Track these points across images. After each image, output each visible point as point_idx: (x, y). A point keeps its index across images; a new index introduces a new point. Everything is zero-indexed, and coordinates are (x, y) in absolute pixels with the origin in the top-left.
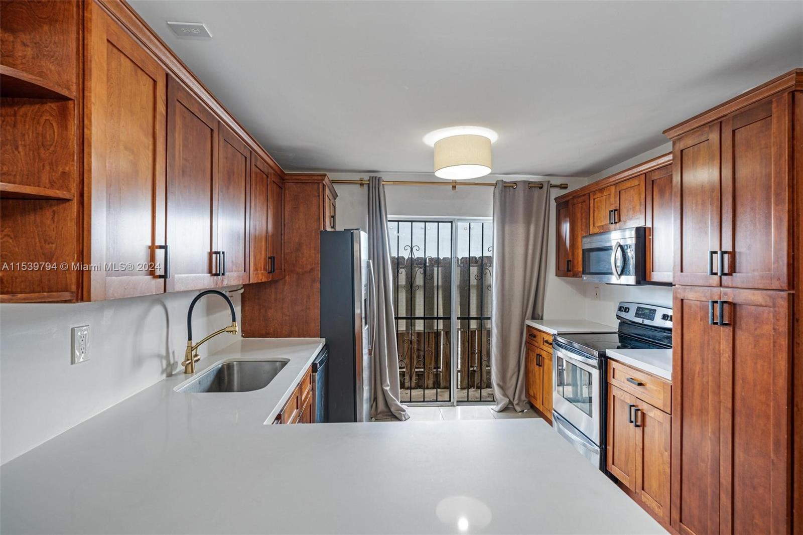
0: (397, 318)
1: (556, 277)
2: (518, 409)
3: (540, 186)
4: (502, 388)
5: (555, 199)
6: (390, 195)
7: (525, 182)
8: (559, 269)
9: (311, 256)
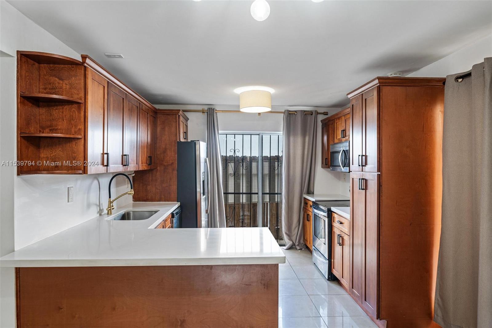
0: (226, 193)
1: (322, 168)
2: (298, 248)
3: (311, 113)
4: (289, 236)
5: (321, 121)
6: (220, 118)
7: (301, 111)
8: (323, 164)
9: (172, 156)
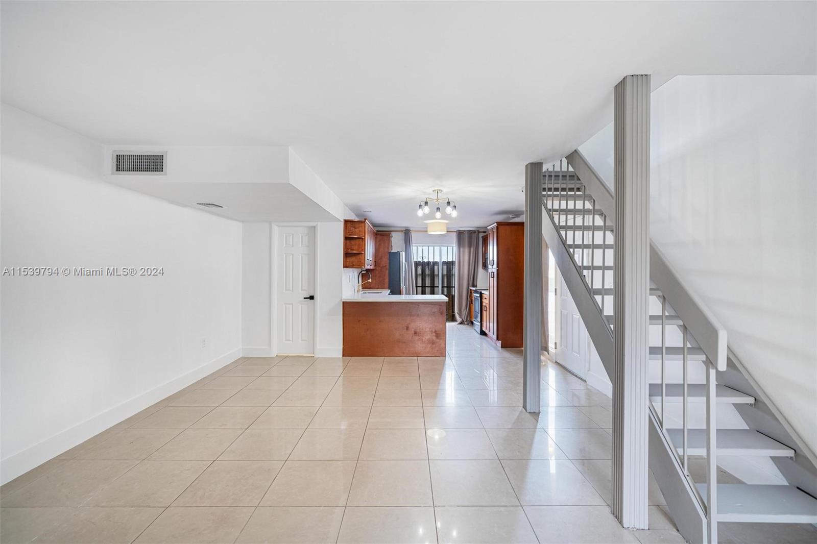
0: (417, 287)
1: (482, 269)
2: (466, 323)
3: (474, 232)
4: (460, 315)
5: (482, 237)
6: (414, 236)
7: (468, 231)
8: (483, 266)
9: (385, 261)
